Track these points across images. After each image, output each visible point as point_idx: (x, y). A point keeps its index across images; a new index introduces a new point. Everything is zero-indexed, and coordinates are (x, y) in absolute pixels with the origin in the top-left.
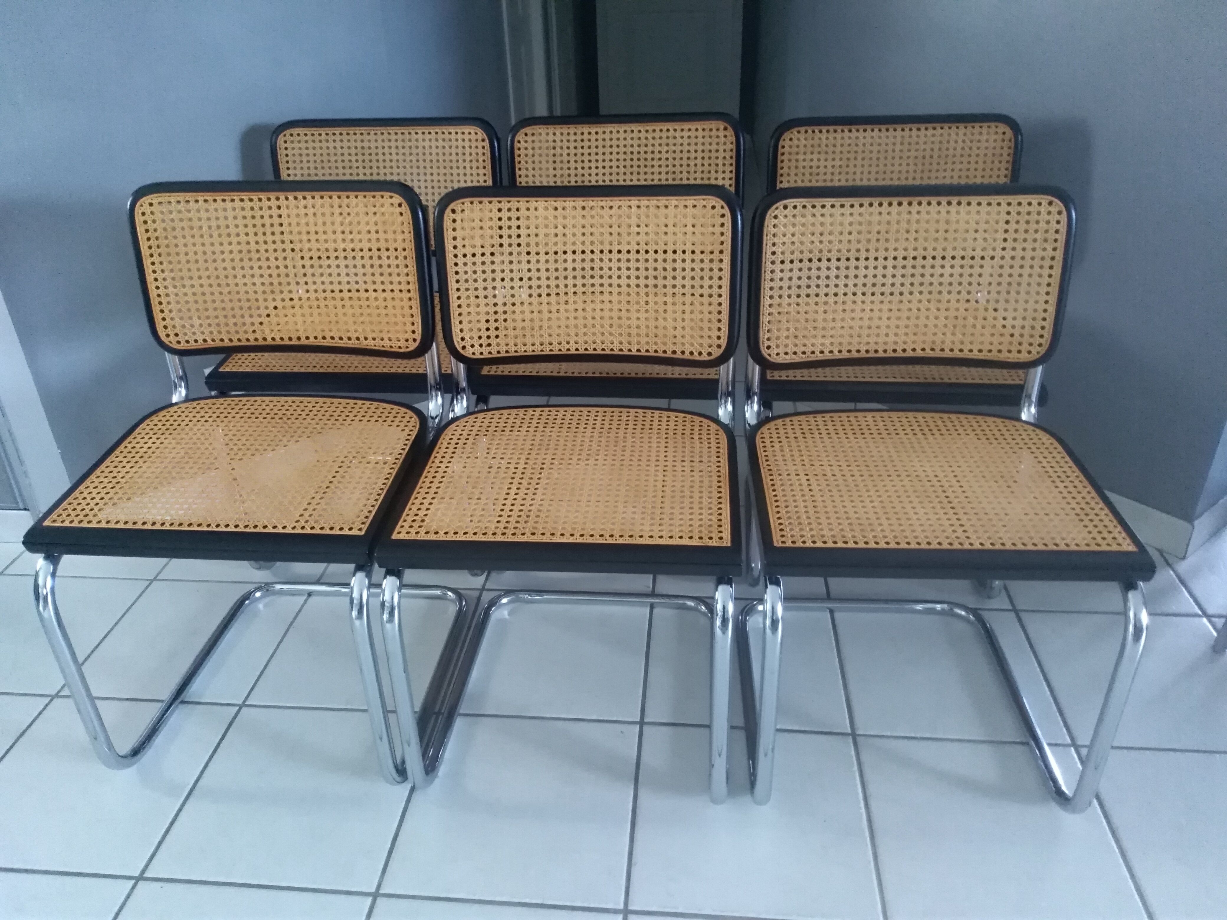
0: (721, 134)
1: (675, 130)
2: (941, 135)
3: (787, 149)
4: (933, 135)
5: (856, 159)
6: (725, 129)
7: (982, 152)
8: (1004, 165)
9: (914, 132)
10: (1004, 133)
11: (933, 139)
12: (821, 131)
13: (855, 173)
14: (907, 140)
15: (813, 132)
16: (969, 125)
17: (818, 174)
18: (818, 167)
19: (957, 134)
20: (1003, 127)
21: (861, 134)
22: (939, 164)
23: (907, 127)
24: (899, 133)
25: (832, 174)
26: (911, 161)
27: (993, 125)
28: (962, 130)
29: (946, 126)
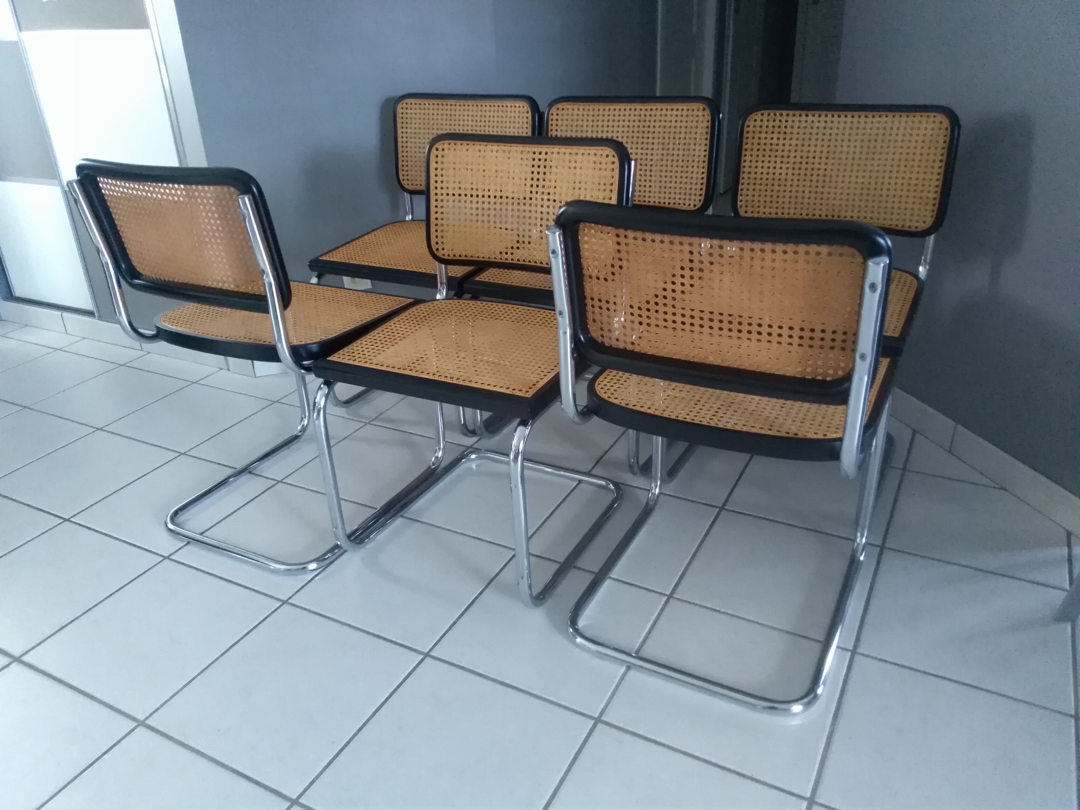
0: (700, 113)
1: (667, 110)
2: (886, 122)
3: (751, 128)
4: (879, 122)
5: (810, 139)
6: (704, 110)
7: (920, 139)
8: (940, 151)
9: (862, 119)
10: (941, 123)
11: (878, 125)
12: (781, 115)
13: (808, 152)
14: (856, 125)
15: (775, 115)
16: (911, 114)
17: (777, 151)
18: (777, 145)
19: (900, 122)
20: (940, 117)
21: (816, 119)
22: (882, 147)
23: (856, 114)
24: (849, 119)
25: (789, 151)
26: (858, 144)
27: (932, 114)
28: (904, 119)
29: (890, 115)
